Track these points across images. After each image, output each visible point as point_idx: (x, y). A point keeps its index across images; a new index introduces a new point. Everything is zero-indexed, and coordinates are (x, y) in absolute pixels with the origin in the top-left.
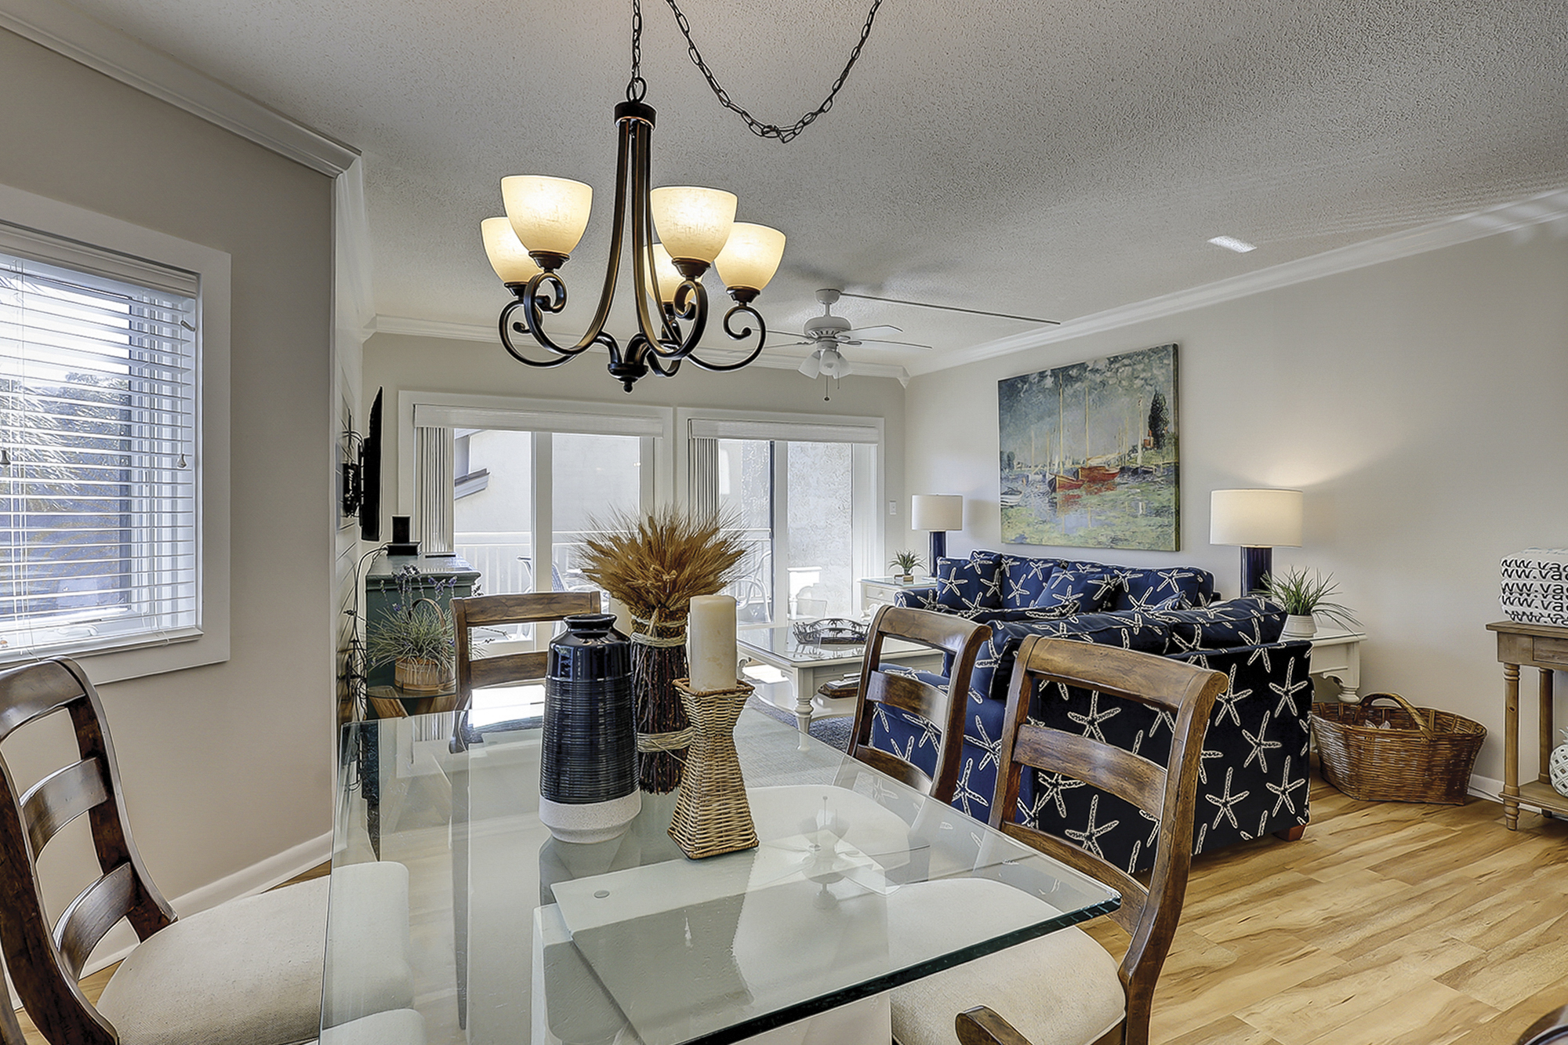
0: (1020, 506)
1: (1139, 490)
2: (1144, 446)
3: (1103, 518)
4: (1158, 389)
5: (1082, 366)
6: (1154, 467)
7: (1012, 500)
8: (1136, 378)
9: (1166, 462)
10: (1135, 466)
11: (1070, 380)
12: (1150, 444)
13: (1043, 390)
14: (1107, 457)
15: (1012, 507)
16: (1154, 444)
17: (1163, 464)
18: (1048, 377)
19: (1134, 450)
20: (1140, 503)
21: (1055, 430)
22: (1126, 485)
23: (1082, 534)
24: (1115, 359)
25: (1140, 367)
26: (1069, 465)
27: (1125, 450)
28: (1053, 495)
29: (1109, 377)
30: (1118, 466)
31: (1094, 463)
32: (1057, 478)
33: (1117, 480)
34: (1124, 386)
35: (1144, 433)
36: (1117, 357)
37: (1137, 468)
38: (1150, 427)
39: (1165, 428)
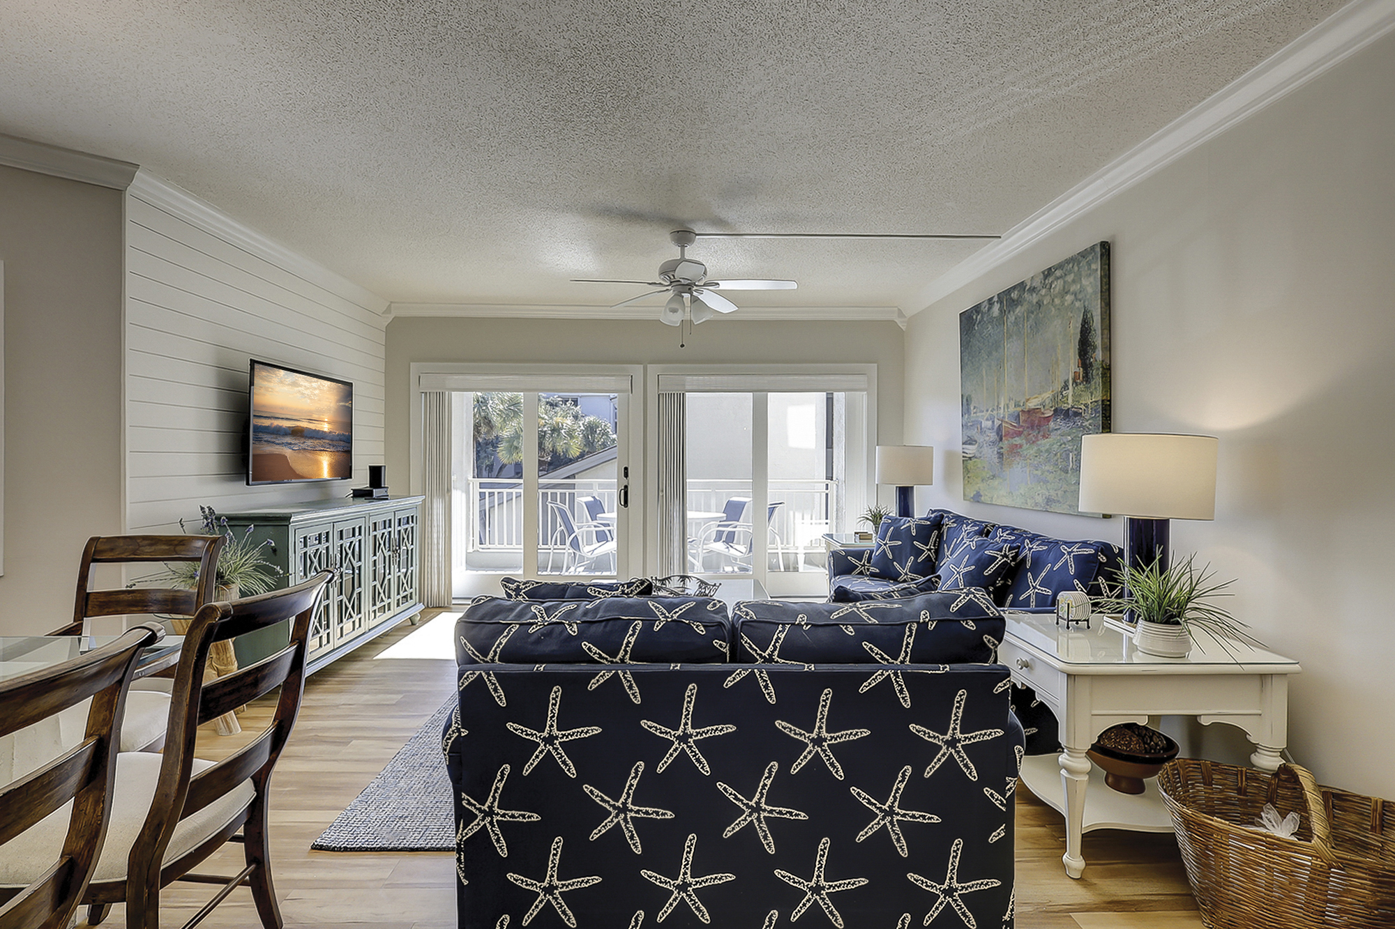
0: (976, 458)
1: (1069, 438)
2: (1074, 381)
3: (1039, 473)
4: (1086, 304)
5: (1022, 285)
6: (1083, 407)
7: (971, 450)
8: (1066, 293)
9: (1093, 400)
10: (1065, 407)
11: (1014, 303)
12: (1079, 378)
13: (991, 321)
14: (1043, 396)
15: (970, 458)
16: (1083, 377)
17: (1091, 403)
18: (996, 303)
19: (1066, 387)
20: (1071, 454)
21: (1000, 364)
22: (1059, 432)
23: (1022, 491)
24: (1048, 273)
25: (1070, 278)
26: (1012, 409)
27: (1058, 386)
28: (1001, 445)
29: (1044, 296)
30: (1052, 407)
31: (1032, 404)
32: (1003, 424)
33: (1052, 424)
34: (1056, 305)
35: (1075, 365)
36: (1050, 268)
37: (1068, 409)
38: (1080, 355)
39: (1093, 356)
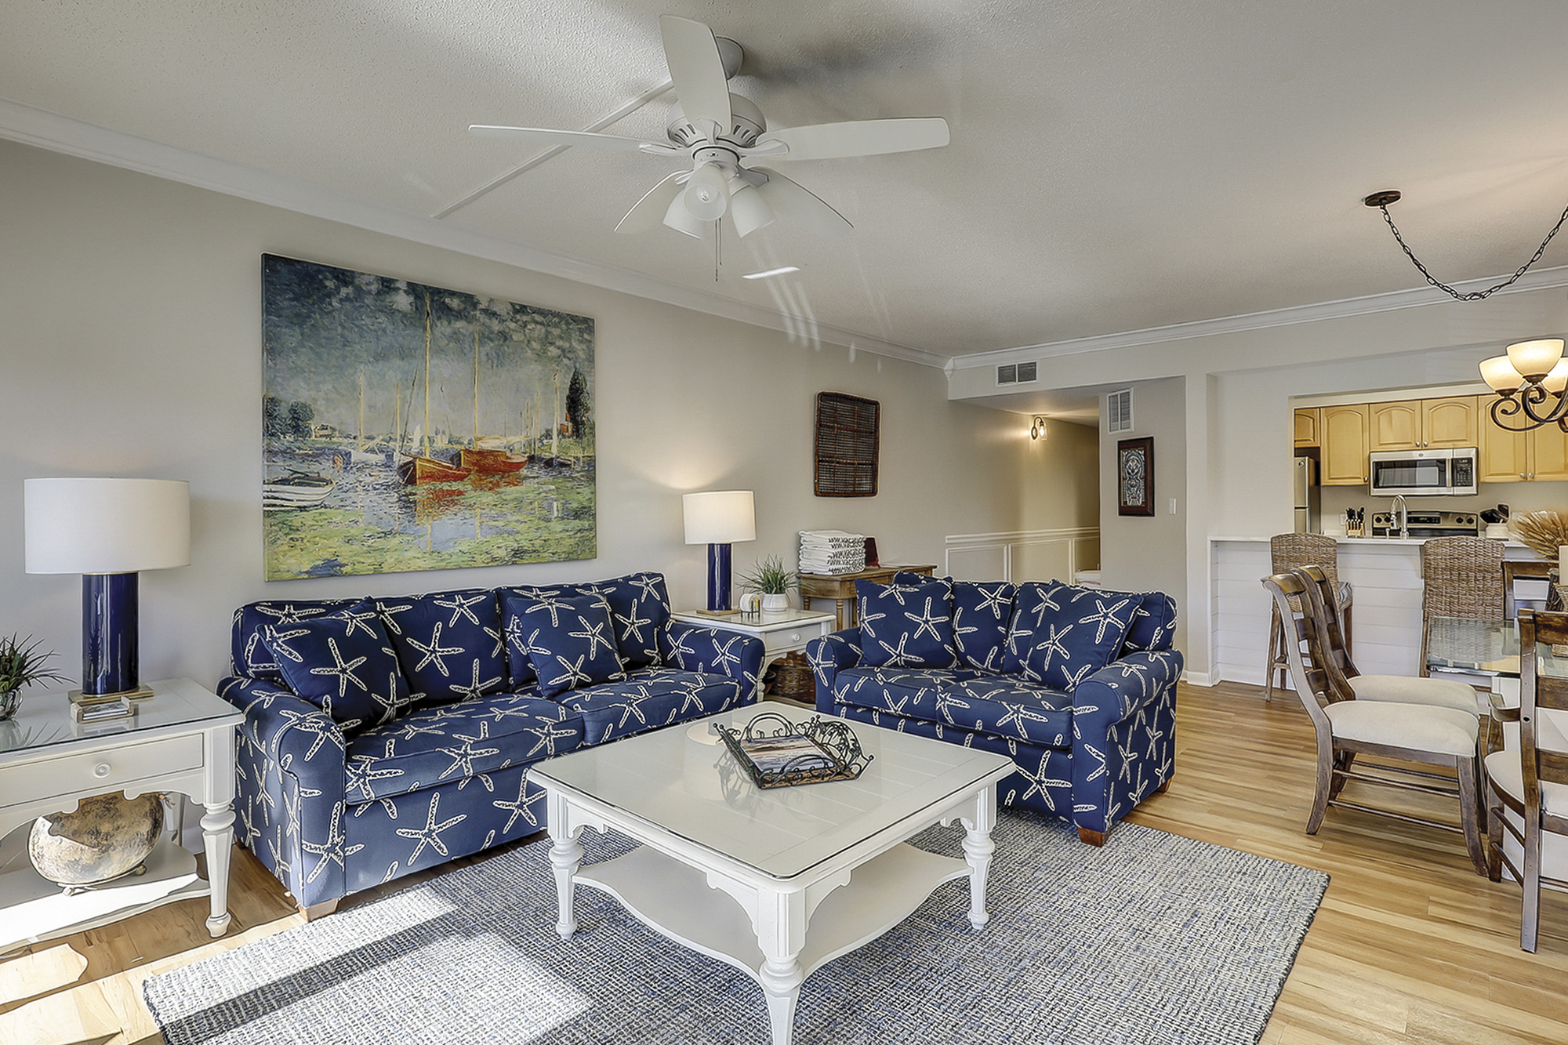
0: (325, 507)
1: (553, 487)
2: (560, 432)
3: (500, 524)
4: (578, 365)
5: (469, 300)
6: (573, 460)
7: (300, 495)
8: (551, 344)
9: (586, 454)
10: (547, 456)
11: (445, 311)
12: (568, 431)
13: (391, 312)
14: (509, 439)
16: (573, 432)
17: (583, 457)
18: (401, 291)
19: (548, 435)
20: (555, 503)
21: (414, 382)
22: (536, 480)
23: (465, 548)
24: (522, 309)
25: (556, 332)
26: (441, 443)
27: (536, 433)
28: (409, 489)
29: (513, 330)
30: (525, 453)
31: (488, 445)
32: (418, 462)
33: (524, 472)
34: (533, 349)
35: (561, 416)
36: (525, 307)
37: (552, 459)
38: (569, 409)
39: (586, 415)
